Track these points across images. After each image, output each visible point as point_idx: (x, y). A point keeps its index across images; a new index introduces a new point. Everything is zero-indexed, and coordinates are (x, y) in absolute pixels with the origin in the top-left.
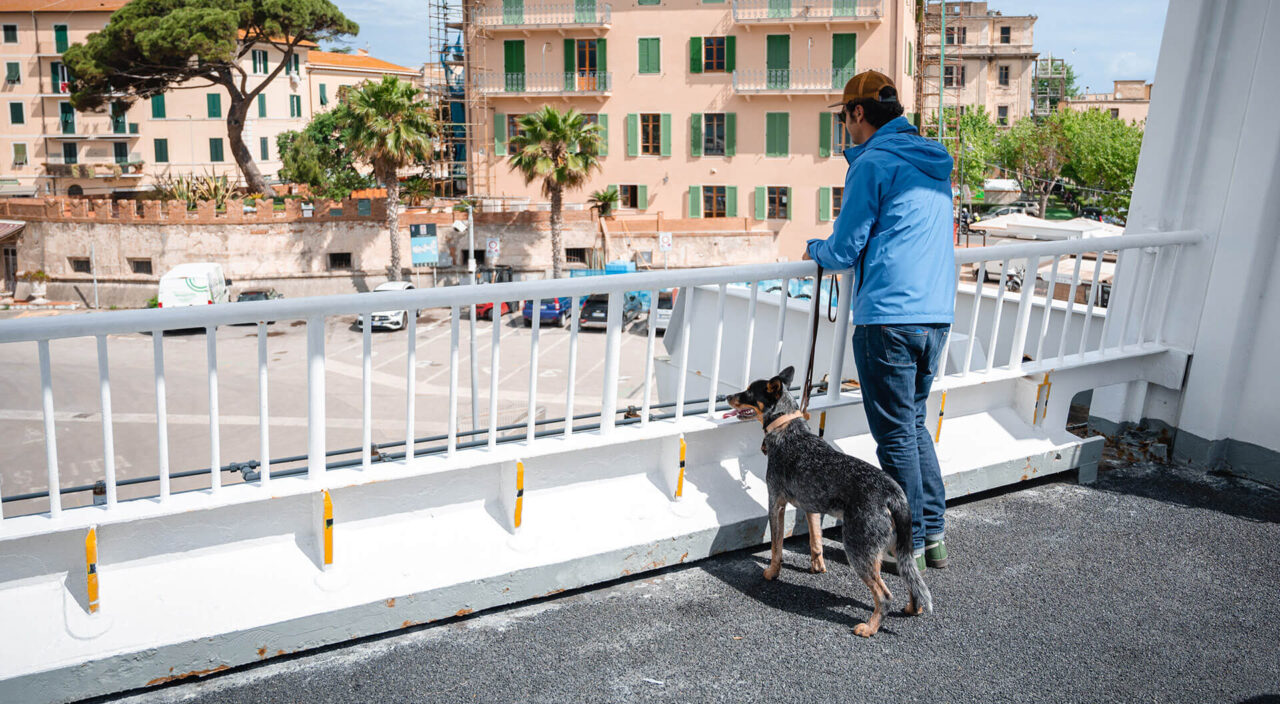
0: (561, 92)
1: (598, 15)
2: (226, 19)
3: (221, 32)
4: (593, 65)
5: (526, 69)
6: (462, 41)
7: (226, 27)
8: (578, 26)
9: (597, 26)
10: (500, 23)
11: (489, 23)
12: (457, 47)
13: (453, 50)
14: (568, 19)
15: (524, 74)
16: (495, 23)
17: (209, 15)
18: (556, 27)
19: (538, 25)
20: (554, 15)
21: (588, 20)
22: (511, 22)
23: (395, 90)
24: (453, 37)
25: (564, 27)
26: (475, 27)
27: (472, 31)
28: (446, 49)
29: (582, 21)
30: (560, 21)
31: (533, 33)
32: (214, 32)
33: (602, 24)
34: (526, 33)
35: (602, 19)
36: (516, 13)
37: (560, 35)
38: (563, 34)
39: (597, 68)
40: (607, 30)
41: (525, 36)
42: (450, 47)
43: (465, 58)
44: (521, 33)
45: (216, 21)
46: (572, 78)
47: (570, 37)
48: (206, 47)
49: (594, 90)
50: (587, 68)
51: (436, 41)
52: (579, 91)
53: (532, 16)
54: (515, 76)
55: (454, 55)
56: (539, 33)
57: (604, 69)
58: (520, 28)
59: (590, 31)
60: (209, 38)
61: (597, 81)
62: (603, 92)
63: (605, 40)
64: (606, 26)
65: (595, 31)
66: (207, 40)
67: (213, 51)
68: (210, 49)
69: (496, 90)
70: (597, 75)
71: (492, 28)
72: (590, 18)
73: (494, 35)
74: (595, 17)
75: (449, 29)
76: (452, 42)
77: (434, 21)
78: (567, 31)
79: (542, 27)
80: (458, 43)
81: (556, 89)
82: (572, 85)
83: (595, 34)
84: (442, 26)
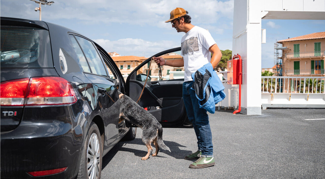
0: (310, 74)
1: (321, 54)
2: (227, 58)
3: (226, 61)
4: (320, 67)
5: (300, 68)
6: (281, 62)
7: (227, 60)
8: (315, 57)
9: (321, 57)
10: (293, 57)
11: (290, 57)
12: (280, 64)
13: (279, 64)
14: (313, 55)
15: (299, 70)
16: (292, 57)
17: (223, 57)
18: (309, 57)
19: (304, 57)
20: (309, 54)
21: (318, 55)
22: (296, 57)
23: (268, 74)
24: (280, 60)
25: (311, 57)
26: (286, 58)
27: (285, 59)
28: (277, 64)
29: (317, 55)
30: (310, 56)
31: (302, 59)
32: (224, 61)
33: (323, 56)
34: (300, 59)
35: (323, 55)
36: (298, 54)
37: (310, 59)
38: (311, 59)
39: (321, 68)
40: (324, 58)
41: (300, 60)
42: (279, 63)
43: (283, 66)
44: (299, 59)
45: (225, 59)
46: (314, 71)
47: (313, 60)
48: (222, 65)
49: (320, 74)
50: (318, 68)
51: (276, 62)
52: (315, 74)
53: (302, 55)
54: (297, 70)
55: (279, 65)
56: (304, 59)
57: (323, 68)
58: (299, 58)
59: (319, 58)
60: (223, 62)
61: (321, 71)
62: (323, 74)
63: (323, 61)
64: (324, 57)
65: (321, 58)
66: (223, 63)
67: (224, 65)
68: (223, 65)
69: (292, 74)
70: (321, 70)
71: (291, 58)
72: (319, 55)
73: (291, 60)
74: (320, 54)
75: (279, 59)
76: (279, 62)
77: (275, 57)
78: (312, 58)
79: (305, 58)
80: (280, 62)
81: (309, 74)
82: (314, 73)
83: (320, 59)
84: (277, 58)
